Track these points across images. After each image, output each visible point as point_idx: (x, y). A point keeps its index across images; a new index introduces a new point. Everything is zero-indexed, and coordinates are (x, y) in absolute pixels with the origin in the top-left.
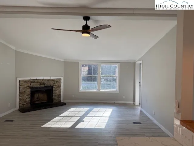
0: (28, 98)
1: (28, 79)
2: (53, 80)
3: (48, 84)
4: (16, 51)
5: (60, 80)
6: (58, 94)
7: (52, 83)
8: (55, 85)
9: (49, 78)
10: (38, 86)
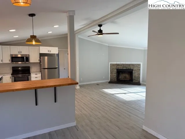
0: (115, 75)
1: (116, 63)
2: (133, 65)
3: (129, 68)
4: (109, 46)
5: (139, 65)
6: (137, 76)
7: (132, 68)
8: (134, 68)
9: (130, 63)
10: (122, 68)
